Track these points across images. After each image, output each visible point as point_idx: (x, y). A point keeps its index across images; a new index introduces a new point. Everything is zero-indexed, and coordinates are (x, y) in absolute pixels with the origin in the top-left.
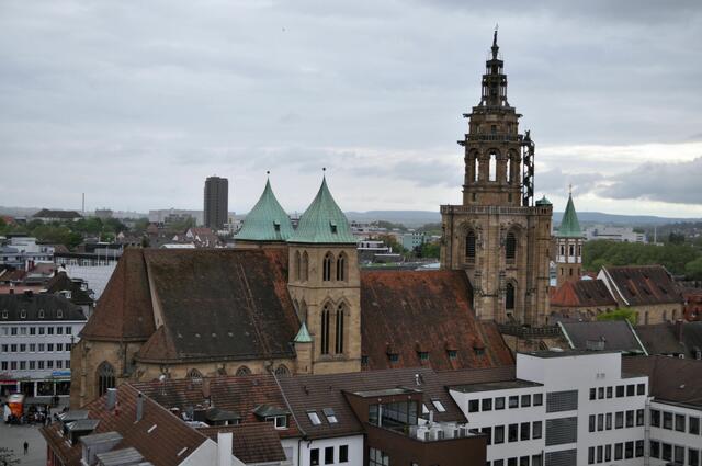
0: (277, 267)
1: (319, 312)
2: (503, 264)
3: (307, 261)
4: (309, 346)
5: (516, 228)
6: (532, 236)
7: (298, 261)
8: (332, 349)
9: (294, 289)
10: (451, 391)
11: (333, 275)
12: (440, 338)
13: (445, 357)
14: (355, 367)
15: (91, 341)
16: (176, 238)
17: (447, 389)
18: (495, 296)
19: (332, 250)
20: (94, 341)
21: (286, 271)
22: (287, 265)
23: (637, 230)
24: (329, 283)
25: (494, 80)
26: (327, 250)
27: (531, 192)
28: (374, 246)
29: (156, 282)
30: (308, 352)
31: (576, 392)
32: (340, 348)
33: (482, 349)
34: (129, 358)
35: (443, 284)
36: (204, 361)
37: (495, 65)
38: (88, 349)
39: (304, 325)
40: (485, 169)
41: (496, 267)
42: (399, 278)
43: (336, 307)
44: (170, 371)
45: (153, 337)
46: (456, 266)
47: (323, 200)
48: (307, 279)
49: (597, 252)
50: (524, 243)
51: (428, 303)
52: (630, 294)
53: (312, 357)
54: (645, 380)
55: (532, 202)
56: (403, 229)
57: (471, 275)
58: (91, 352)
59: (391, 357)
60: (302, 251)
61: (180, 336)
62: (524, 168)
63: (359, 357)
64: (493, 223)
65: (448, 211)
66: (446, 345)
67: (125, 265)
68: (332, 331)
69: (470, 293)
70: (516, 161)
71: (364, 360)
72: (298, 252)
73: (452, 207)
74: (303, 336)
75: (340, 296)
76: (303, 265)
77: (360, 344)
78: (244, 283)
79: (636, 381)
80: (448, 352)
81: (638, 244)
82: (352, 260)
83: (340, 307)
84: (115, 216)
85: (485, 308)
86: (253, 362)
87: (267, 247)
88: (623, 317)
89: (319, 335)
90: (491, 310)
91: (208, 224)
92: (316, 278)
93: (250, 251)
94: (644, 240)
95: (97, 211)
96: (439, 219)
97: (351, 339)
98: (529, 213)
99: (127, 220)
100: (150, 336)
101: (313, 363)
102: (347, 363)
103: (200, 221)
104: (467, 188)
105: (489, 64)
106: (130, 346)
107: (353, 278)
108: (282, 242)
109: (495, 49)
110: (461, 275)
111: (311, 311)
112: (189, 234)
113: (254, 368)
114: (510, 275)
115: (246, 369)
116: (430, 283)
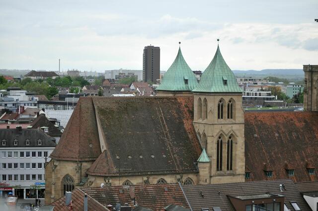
0: (186, 109)
1: (215, 141)
3: (206, 105)
4: (208, 165)
7: (200, 105)
8: (224, 167)
9: (197, 125)
10: (305, 196)
11: (225, 115)
12: (303, 160)
13: (305, 172)
14: (241, 179)
15: (57, 160)
16: (123, 90)
17: (302, 194)
19: (224, 98)
20: (60, 160)
21: (192, 113)
22: (193, 108)
24: (221, 121)
26: (221, 97)
28: (264, 95)
29: (101, 120)
30: (207, 169)
32: (230, 167)
34: (83, 172)
35: (305, 121)
36: (134, 175)
38: (56, 166)
39: (204, 150)
42: (273, 117)
43: (227, 138)
44: (110, 181)
45: (99, 158)
46: (315, 108)
47: (218, 61)
48: (207, 117)
51: (294, 134)
53: (210, 172)
58: (58, 168)
59: (267, 173)
60: (203, 98)
61: (117, 157)
63: (244, 173)
66: (307, 164)
67: (80, 109)
68: (225, 155)
71: (247, 175)
72: (200, 99)
73: (312, 66)
74: (204, 158)
75: (230, 130)
76: (203, 108)
77: (244, 164)
78: (163, 122)
80: (308, 170)
82: (238, 104)
83: (230, 138)
84: (81, 75)
86: (168, 176)
87: (179, 95)
89: (215, 157)
91: (146, 80)
92: (213, 117)
93: (167, 98)
95: (69, 72)
96: (303, 76)
97: (238, 160)
99: (90, 77)
100: (97, 157)
101: (211, 177)
102: (236, 177)
103: (141, 78)
106: (84, 164)
107: (239, 116)
108: (189, 92)
111: (209, 140)
112: (132, 87)
113: (169, 179)
115: (163, 181)
116: (295, 120)
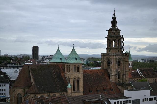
0: (62, 69)
1: (73, 80)
2: (117, 68)
3: (70, 68)
4: (71, 89)
5: (120, 59)
6: (124, 61)
7: (67, 67)
8: (76, 89)
9: (66, 74)
11: (76, 71)
12: (102, 87)
13: (103, 91)
14: (81, 94)
15: (15, 88)
16: (26, 62)
18: (115, 76)
19: (76, 65)
20: (16, 88)
21: (64, 70)
23: (142, 59)
24: (75, 73)
25: (114, 22)
26: (75, 65)
27: (123, 50)
29: (32, 73)
30: (70, 90)
32: (78, 89)
33: (112, 89)
34: (25, 92)
35: (102, 73)
36: (45, 93)
37: (114, 18)
38: (15, 90)
39: (69, 84)
40: (112, 44)
41: (115, 68)
42: (91, 72)
43: (77, 79)
44: (36, 95)
45: (31, 87)
46: (105, 68)
47: (73, 52)
48: (70, 72)
49: (135, 64)
50: (122, 63)
51: (99, 78)
52: (144, 75)
53: (71, 91)
54: (156, 96)
55: (124, 52)
57: (109, 70)
58: (15, 91)
59: (90, 91)
60: (68, 65)
61: (38, 86)
62: (122, 44)
63: (83, 91)
64: (115, 58)
65: (103, 55)
66: (103, 88)
68: (76, 85)
69: (109, 75)
70: (120, 42)
71: (84, 92)
72: (67, 65)
74: (69, 86)
75: (78, 76)
77: (83, 88)
78: (54, 74)
80: (104, 90)
81: (143, 63)
82: (81, 66)
83: (78, 79)
85: (113, 79)
86: (57, 93)
87: (59, 64)
89: (73, 86)
90: (114, 79)
91: (33, 58)
92: (72, 72)
93: (55, 65)
94: (144, 61)
97: (81, 87)
98: (123, 55)
100: (31, 86)
101: (71, 93)
102: (80, 93)
103: (31, 57)
104: (107, 49)
105: (113, 18)
106: (26, 89)
107: (81, 71)
108: (63, 63)
109: (114, 14)
110: (107, 70)
111: (71, 80)
113: (57, 94)
114: (119, 70)
115: (55, 95)
116: (99, 72)
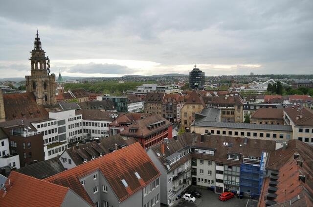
2: (43, 90)
5: (46, 81)
6: (51, 83)
10: (32, 124)
12: (28, 110)
14: (4, 120)
17: (31, 123)
18: (42, 98)
23: (77, 80)
25: (38, 43)
27: (49, 72)
28: (6, 87)
31: (65, 120)
33: (40, 112)
35: (27, 96)
37: (37, 39)
40: (36, 66)
41: (42, 91)
46: (31, 91)
49: (67, 86)
50: (49, 85)
51: (23, 101)
52: (76, 95)
54: (81, 115)
55: (50, 74)
56: (15, 83)
57: (35, 93)
59: (14, 117)
62: (47, 66)
64: (40, 80)
65: (27, 77)
69: (35, 98)
70: (45, 64)
71: (6, 118)
73: (28, 76)
77: (5, 114)
79: (79, 116)
80: (31, 114)
81: (77, 83)
85: (39, 102)
88: (75, 101)
90: (41, 102)
94: (79, 82)
96: (25, 79)
97: (2, 113)
98: (49, 77)
102: (1, 119)
104: (32, 71)
105: (36, 39)
107: (1, 96)
109: (37, 35)
110: (32, 94)
114: (46, 93)
116: (24, 96)
